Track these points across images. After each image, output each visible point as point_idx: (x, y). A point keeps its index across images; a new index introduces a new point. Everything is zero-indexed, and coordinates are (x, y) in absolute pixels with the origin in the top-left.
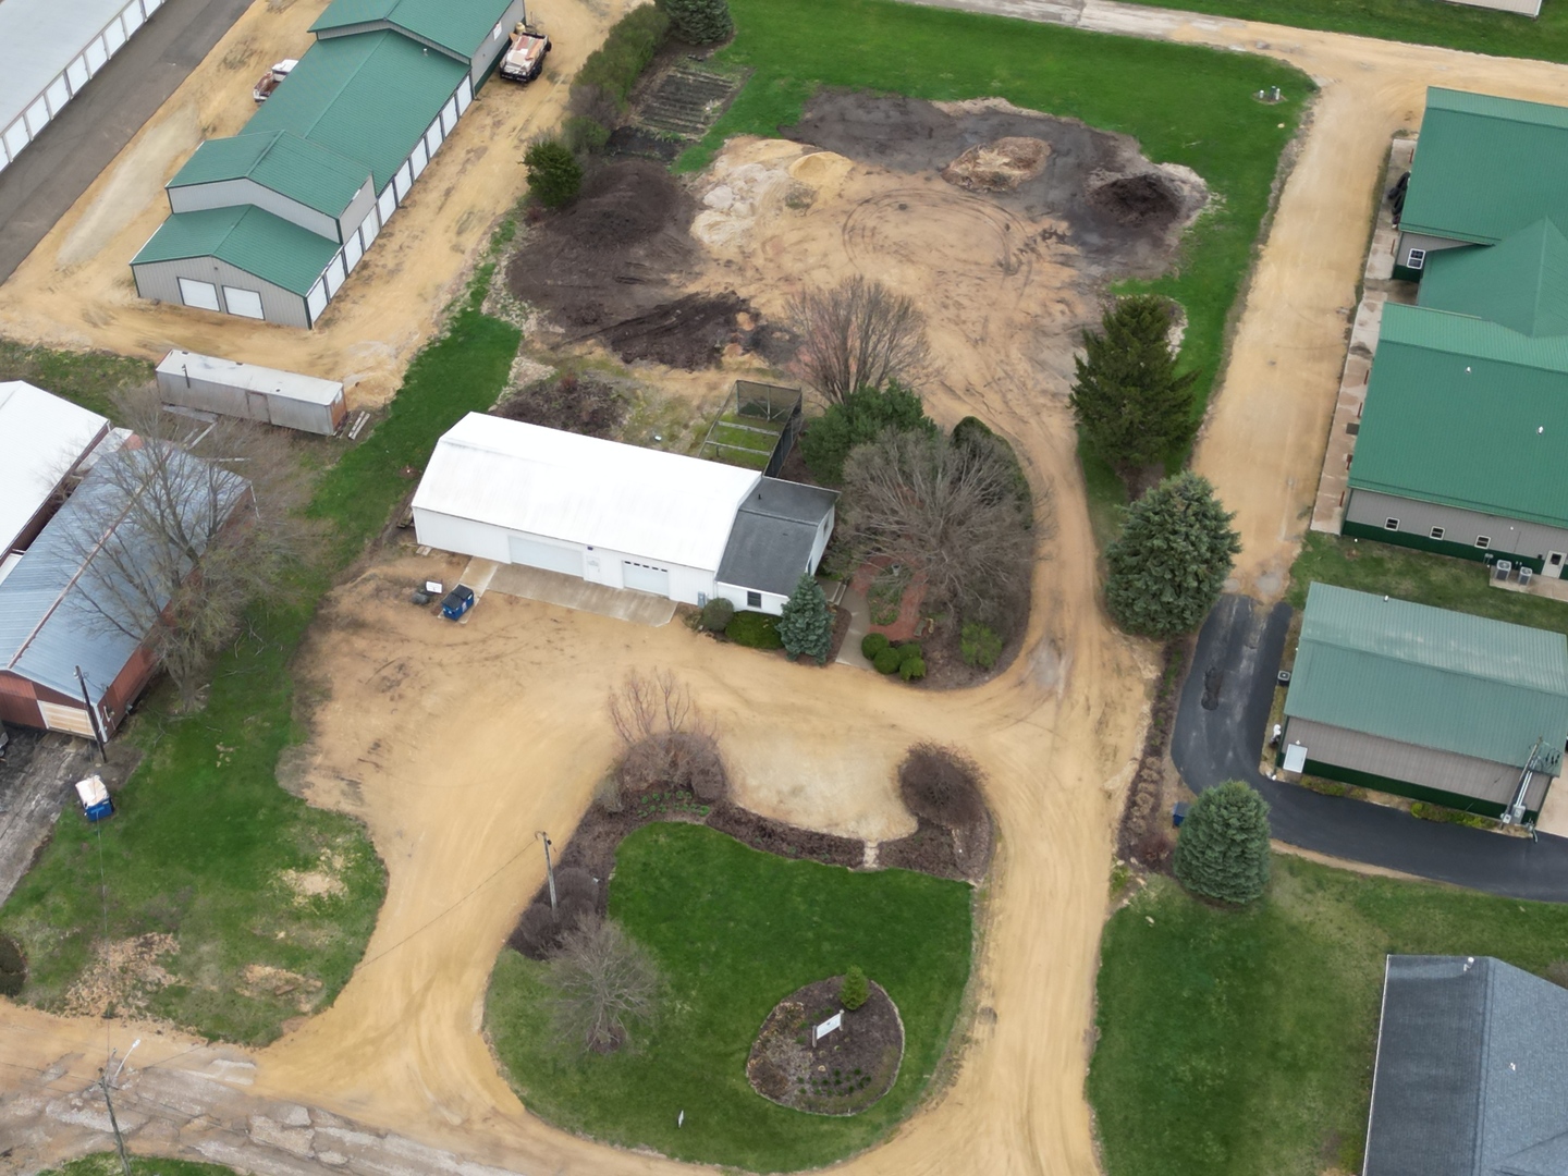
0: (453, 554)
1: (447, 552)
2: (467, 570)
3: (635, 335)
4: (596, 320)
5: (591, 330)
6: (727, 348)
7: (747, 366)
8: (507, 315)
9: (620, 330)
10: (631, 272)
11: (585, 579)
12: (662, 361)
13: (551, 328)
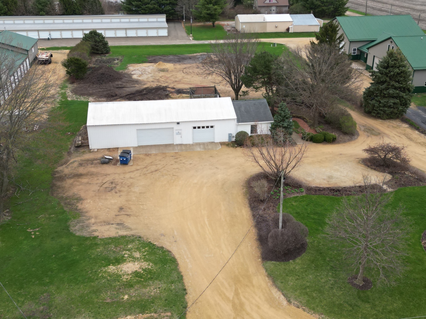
0: (109, 149)
1: (105, 149)
2: (119, 151)
3: (134, 96)
4: (116, 95)
5: (116, 98)
6: (170, 94)
7: (182, 96)
8: (80, 99)
9: (128, 96)
10: (120, 86)
11: (175, 144)
12: (150, 99)
13: (100, 99)
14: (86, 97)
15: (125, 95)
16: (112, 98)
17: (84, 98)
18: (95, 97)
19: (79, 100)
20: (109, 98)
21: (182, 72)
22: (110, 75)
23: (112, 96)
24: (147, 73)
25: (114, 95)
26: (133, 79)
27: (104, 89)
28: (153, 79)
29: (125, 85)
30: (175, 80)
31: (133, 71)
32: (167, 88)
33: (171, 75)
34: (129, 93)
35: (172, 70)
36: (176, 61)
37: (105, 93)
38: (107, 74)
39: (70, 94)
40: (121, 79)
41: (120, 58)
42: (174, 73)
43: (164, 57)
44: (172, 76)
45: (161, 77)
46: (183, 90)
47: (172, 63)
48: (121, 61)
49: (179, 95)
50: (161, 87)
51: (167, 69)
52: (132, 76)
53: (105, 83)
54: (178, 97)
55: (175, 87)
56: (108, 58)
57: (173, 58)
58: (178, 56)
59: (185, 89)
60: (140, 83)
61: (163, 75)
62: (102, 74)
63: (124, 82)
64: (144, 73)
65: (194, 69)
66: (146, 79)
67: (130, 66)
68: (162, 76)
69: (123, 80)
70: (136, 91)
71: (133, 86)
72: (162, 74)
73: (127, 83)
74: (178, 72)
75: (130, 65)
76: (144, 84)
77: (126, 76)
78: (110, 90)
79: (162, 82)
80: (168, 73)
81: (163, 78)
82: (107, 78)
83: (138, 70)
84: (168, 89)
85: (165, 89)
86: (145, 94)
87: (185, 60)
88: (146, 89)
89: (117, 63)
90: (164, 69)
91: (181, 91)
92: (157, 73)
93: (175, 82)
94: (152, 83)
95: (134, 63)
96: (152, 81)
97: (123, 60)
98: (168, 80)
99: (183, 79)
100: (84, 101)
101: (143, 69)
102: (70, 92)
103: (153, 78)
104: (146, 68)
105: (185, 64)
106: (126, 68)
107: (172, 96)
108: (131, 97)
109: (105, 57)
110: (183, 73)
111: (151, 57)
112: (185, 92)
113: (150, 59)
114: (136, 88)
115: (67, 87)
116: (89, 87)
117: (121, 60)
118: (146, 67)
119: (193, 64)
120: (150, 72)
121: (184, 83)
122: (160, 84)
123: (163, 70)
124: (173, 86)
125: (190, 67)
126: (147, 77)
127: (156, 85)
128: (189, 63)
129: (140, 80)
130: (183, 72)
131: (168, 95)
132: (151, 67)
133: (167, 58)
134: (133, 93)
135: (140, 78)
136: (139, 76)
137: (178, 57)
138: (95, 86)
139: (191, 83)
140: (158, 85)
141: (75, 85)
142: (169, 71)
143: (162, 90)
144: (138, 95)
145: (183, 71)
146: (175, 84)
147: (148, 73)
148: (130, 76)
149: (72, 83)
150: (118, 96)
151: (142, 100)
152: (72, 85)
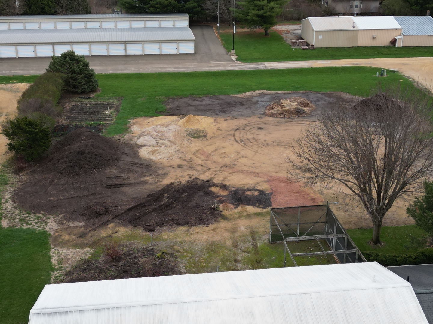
3: (145, 214)
4: (107, 212)
5: (105, 218)
6: (221, 207)
7: (245, 214)
8: (27, 224)
9: (131, 214)
10: (115, 181)
12: (179, 224)
13: (71, 224)
14: (41, 215)
15: (126, 208)
16: (97, 221)
17: (36, 221)
18: (60, 216)
19: (25, 227)
20: (92, 221)
21: (233, 138)
22: (96, 155)
23: (99, 215)
24: (166, 142)
25: (101, 209)
26: (140, 159)
27: (81, 189)
28: (181, 158)
29: (125, 179)
30: (224, 163)
31: (139, 137)
32: (210, 186)
33: (214, 149)
34: (133, 204)
35: (213, 133)
36: (217, 110)
37: (84, 202)
38: (89, 153)
39: (10, 206)
40: (118, 159)
41: (116, 103)
42: (218, 143)
43: (194, 100)
44: (216, 150)
45: (194, 154)
46: (244, 191)
47: (211, 116)
48: (117, 110)
49: (239, 209)
50: (199, 183)
51: (203, 131)
52: (139, 151)
53: (85, 172)
54: (237, 216)
55: (227, 183)
56: (94, 102)
57: (212, 103)
58: (220, 99)
59: (249, 190)
60: (156, 171)
61: (198, 148)
62: (79, 152)
63: (123, 171)
64: (162, 144)
65: (254, 131)
66: (165, 159)
67: (134, 124)
68: (198, 151)
69: (121, 163)
70: (149, 196)
71: (142, 179)
72: (196, 145)
73: (129, 170)
74: (225, 138)
75: (135, 120)
76: (165, 175)
77: (127, 150)
78: (93, 194)
79: (199, 168)
80: (207, 143)
81: (198, 157)
82: (89, 161)
83: (149, 134)
84: (214, 189)
85: (206, 190)
86: (168, 206)
87: (233, 109)
88: (168, 187)
89: (110, 116)
90: (198, 131)
91: (242, 197)
92: (186, 142)
93: (224, 169)
94: (179, 172)
95: (141, 116)
96: (180, 166)
97: (121, 108)
98: (209, 162)
99: (240, 160)
100: (35, 230)
101: (159, 132)
102: (10, 201)
103: (180, 156)
104: (165, 129)
105: (234, 117)
106: (126, 130)
107: (225, 213)
108: (139, 217)
109: (89, 100)
110: (235, 143)
111: (170, 100)
112: (250, 201)
113: (169, 107)
114: (147, 186)
115: (7, 184)
116: (50, 184)
117: (118, 107)
118: (163, 125)
119: (249, 119)
120: (172, 139)
121: (242, 172)
122: (195, 174)
123: (196, 135)
124: (221, 179)
125: (246, 126)
126: (167, 155)
127: (187, 179)
128: (242, 115)
129: (154, 161)
130: (235, 140)
131: (215, 209)
132: (173, 127)
133: (200, 103)
134: (143, 201)
135: (153, 158)
136: (153, 152)
137: (220, 102)
138: (63, 181)
139: (257, 171)
140: (193, 178)
141: (24, 177)
142: (208, 135)
143: (201, 193)
144: (154, 210)
145: (234, 136)
146: (226, 174)
147: (168, 143)
148: (134, 149)
149: (18, 171)
150: (110, 214)
151: (162, 225)
152: (18, 176)
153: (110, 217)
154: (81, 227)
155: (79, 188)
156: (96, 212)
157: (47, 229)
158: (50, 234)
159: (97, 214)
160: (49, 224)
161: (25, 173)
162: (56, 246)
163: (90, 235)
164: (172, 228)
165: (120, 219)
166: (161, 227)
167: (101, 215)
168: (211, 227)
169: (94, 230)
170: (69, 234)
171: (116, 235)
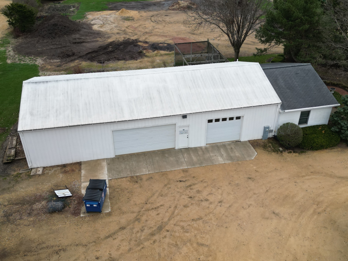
0: (64, 166)
1: (58, 166)
2: (83, 172)
3: (98, 55)
4: (74, 54)
5: (73, 58)
6: (144, 51)
7: (159, 54)
8: (24, 61)
9: (89, 56)
10: (78, 41)
11: (177, 148)
12: (119, 60)
13: (52, 61)
14: (32, 57)
15: (85, 53)
16: (68, 59)
17: (29, 60)
18: (45, 57)
19: (22, 63)
20: (65, 59)
22: (65, 27)
23: (69, 56)
24: (109, 22)
25: (70, 53)
26: (93, 30)
27: (57, 45)
28: (118, 29)
29: (84, 39)
31: (92, 20)
32: (137, 42)
34: (90, 51)
35: (138, 18)
37: (59, 51)
38: (60, 25)
39: (12, 53)
40: (79, 30)
41: (77, 5)
42: (141, 22)
43: (126, 3)
44: (140, 26)
45: (127, 28)
48: (78, 8)
49: (156, 52)
50: (131, 41)
51: (132, 17)
52: (92, 27)
53: (59, 37)
54: (155, 55)
55: (147, 41)
56: (63, 5)
57: (136, 4)
60: (103, 36)
61: (129, 25)
62: (54, 25)
63: (83, 36)
64: (106, 23)
65: (163, 17)
66: (109, 30)
67: (88, 14)
69: (81, 32)
70: (99, 47)
71: (95, 40)
72: (128, 23)
73: (87, 36)
74: (145, 20)
75: (89, 13)
76: (109, 37)
77: (84, 26)
78: (65, 47)
79: (130, 34)
80: (134, 22)
81: (130, 29)
82: (61, 30)
83: (98, 18)
84: (139, 43)
85: (135, 44)
86: (111, 52)
87: (150, 7)
88: (111, 44)
89: (73, 11)
90: (128, 17)
91: (157, 47)
92: (121, 23)
93: (145, 34)
94: (118, 36)
95: (93, 11)
96: (118, 33)
97: (80, 7)
98: (136, 31)
100: (29, 64)
101: (104, 18)
102: (12, 51)
103: (118, 28)
105: (150, 11)
106: (84, 17)
107: (147, 54)
108: (94, 57)
109: (59, 4)
111: (110, 3)
112: (162, 48)
113: (110, 6)
114: (98, 43)
115: (9, 43)
116: (37, 43)
117: (78, 7)
118: (107, 15)
119: (160, 11)
120: (112, 21)
121: (156, 35)
122: (128, 37)
123: (128, 19)
124: (144, 39)
125: (158, 14)
126: (110, 28)
127: (123, 39)
128: (155, 10)
129: (102, 31)
130: (152, 21)
131: (141, 52)
132: (113, 16)
133: (129, 4)
134: (96, 50)
135: (101, 29)
136: (101, 27)
138: (45, 41)
140: (126, 38)
141: (20, 40)
142: (135, 19)
143: (132, 46)
144: (103, 54)
145: (151, 19)
146: (147, 36)
147: (111, 23)
148: (90, 26)
149: (17, 37)
150: (76, 55)
151: (109, 60)
152: (16, 40)
153: (76, 57)
154: (58, 62)
155: (56, 44)
156: (67, 55)
157: (37, 63)
158: (38, 66)
159: (68, 55)
160: (37, 61)
161: (21, 38)
162: (43, 71)
163: (64, 65)
164: (114, 62)
165: (83, 58)
166: (108, 61)
167: (70, 56)
168: (139, 60)
169: (66, 63)
170: (51, 66)
171: (80, 65)
